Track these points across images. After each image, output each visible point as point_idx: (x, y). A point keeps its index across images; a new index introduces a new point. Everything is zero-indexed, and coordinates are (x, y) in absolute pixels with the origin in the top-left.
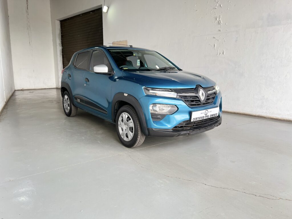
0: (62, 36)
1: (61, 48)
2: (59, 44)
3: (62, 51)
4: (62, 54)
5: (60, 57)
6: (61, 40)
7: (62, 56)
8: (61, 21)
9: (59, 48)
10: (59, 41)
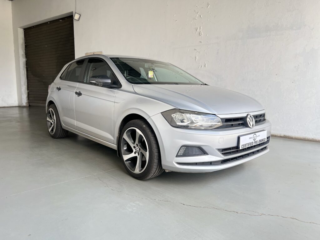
0: (26, 46)
1: (25, 60)
2: (23, 55)
3: (25, 63)
4: (26, 66)
5: (24, 70)
6: (24, 51)
7: (25, 69)
8: (24, 29)
9: (23, 60)
10: (22, 52)
